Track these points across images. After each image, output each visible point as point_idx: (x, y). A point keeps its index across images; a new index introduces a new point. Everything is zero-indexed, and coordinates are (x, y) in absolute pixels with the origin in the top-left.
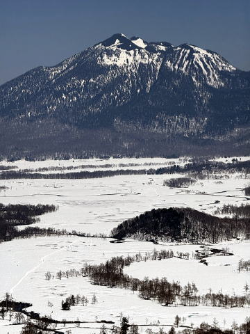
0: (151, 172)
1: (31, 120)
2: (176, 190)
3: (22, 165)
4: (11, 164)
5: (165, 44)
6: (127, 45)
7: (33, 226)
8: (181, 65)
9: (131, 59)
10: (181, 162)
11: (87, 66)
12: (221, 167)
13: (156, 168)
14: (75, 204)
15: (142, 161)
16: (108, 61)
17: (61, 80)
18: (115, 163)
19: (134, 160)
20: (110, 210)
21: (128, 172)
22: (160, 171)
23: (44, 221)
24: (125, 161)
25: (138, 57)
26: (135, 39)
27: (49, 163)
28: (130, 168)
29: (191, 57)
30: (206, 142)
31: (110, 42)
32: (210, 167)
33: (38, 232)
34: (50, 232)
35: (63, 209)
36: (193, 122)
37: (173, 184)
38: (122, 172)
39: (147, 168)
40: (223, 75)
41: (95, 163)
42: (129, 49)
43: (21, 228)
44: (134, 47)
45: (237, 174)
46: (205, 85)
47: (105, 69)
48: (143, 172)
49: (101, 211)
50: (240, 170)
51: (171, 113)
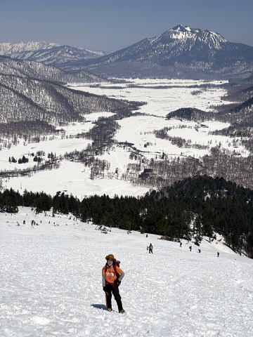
0: (187, 87)
1: (142, 61)
2: (195, 96)
3: (137, 81)
4: (133, 80)
5: (198, 30)
6: (183, 30)
7: (138, 111)
8: (204, 39)
9: (184, 36)
10: (199, 83)
11: (166, 39)
12: (214, 86)
13: (189, 85)
14: (155, 101)
15: (184, 81)
16: (174, 37)
17: (155, 44)
18: (174, 81)
19: (181, 81)
20: (168, 105)
21: (178, 87)
22: (190, 87)
23: (142, 109)
24: (177, 81)
25: (187, 35)
26: (186, 27)
27: (148, 80)
28: (179, 85)
29: (209, 36)
30: (210, 74)
31: (176, 28)
32: (210, 86)
33: (139, 114)
34: (144, 114)
35: (150, 103)
36: (207, 64)
37: (194, 93)
38: (175, 87)
39: (185, 85)
40: (221, 44)
41: (165, 81)
42: (183, 31)
43: (134, 112)
44: (186, 31)
45: (220, 89)
46: (214, 48)
47: (173, 40)
48: (183, 87)
49: (164, 105)
50: (221, 88)
51: (198, 60)
